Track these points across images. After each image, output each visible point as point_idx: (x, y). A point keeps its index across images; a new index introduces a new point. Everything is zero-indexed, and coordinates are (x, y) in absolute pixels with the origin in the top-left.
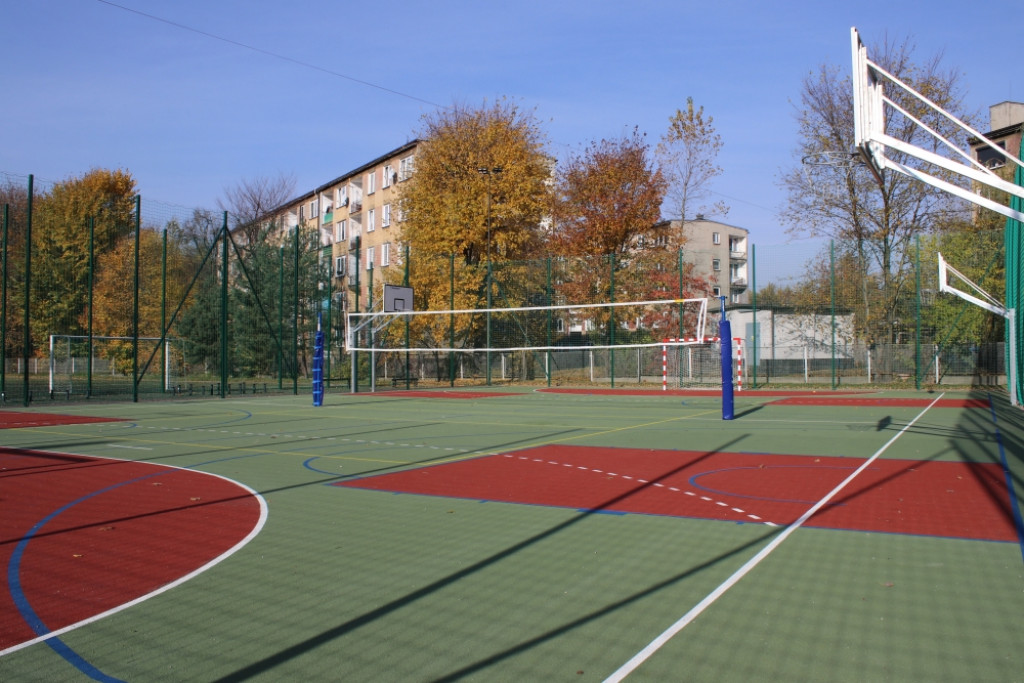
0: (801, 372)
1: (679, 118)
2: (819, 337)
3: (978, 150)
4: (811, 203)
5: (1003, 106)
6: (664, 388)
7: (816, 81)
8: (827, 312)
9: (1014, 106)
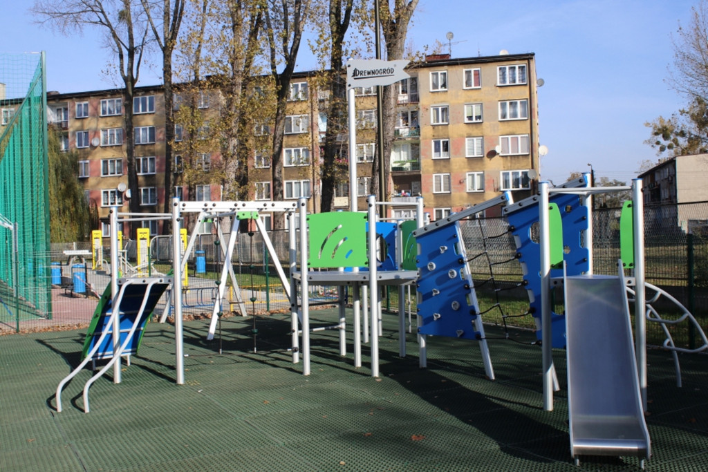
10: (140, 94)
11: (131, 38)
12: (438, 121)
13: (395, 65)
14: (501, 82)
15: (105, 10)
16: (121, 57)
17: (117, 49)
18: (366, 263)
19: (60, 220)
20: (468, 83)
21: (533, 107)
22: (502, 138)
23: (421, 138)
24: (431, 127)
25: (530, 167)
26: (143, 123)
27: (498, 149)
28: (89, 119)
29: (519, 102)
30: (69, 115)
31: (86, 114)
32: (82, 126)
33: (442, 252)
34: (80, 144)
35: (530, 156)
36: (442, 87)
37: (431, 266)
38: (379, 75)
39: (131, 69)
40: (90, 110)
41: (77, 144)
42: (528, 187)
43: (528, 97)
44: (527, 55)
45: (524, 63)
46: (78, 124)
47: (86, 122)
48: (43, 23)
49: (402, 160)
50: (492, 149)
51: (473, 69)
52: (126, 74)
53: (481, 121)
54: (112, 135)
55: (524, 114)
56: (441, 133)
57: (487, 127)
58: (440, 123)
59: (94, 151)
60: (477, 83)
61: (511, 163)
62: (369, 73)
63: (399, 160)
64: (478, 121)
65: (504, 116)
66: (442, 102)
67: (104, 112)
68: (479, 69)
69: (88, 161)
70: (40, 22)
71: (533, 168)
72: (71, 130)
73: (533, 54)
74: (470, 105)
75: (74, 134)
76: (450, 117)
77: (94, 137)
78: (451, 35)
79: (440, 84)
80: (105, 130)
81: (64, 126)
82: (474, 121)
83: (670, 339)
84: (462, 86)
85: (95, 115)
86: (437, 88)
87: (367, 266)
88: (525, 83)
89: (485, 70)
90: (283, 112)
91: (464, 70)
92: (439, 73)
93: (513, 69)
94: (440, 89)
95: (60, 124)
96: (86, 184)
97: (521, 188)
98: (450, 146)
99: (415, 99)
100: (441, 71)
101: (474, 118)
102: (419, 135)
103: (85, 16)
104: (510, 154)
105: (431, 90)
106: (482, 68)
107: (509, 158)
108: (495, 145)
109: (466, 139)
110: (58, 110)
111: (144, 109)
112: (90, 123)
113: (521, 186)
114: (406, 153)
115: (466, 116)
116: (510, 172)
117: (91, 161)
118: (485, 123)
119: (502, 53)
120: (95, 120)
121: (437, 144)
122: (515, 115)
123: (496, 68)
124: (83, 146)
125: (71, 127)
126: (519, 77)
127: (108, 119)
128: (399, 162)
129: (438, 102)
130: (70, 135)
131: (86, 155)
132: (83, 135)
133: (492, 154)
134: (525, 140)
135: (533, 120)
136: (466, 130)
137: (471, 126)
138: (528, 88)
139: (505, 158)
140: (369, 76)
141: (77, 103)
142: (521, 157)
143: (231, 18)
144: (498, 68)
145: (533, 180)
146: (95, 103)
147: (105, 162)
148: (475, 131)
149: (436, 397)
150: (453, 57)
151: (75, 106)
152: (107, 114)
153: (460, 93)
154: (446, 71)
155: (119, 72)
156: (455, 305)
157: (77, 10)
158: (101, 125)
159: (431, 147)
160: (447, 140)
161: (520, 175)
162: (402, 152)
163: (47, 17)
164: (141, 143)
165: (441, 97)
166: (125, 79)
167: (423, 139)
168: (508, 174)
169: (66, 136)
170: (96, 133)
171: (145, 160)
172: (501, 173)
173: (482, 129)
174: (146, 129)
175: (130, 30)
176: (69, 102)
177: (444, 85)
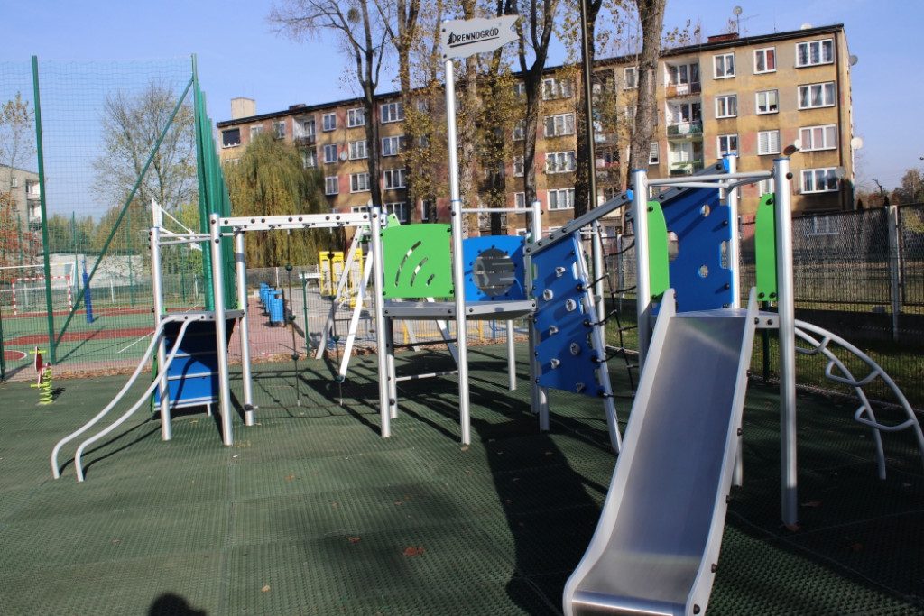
0: (108, 296)
1: (9, 107)
2: (118, 271)
3: (223, 132)
4: (110, 180)
5: (239, 101)
6: (15, 313)
7: (113, 99)
8: (124, 253)
9: (246, 101)
10: (389, 101)
11: (369, 40)
12: (724, 114)
13: (500, 24)
14: (800, 63)
15: (341, 12)
16: (359, 60)
17: (354, 52)
18: (451, 292)
19: (305, 241)
20: (760, 67)
21: (841, 90)
22: (803, 131)
23: (704, 135)
24: (716, 121)
25: (838, 163)
26: (393, 132)
27: (798, 144)
28: (337, 130)
29: (823, 85)
30: (317, 128)
31: (333, 126)
32: (330, 139)
33: (559, 275)
34: (328, 159)
35: (838, 151)
36: (728, 72)
37: (547, 294)
38: (481, 39)
39: (369, 74)
40: (338, 121)
41: (325, 159)
42: (835, 188)
43: (835, 79)
44: (834, 27)
45: (830, 38)
46: (326, 137)
47: (334, 134)
48: (279, 31)
49: (683, 161)
50: (789, 144)
51: (765, 49)
52: (364, 79)
53: (776, 111)
54: (361, 147)
55: (830, 100)
56: (728, 128)
57: (784, 118)
58: (727, 116)
59: (344, 166)
60: (771, 65)
61: (814, 159)
62: (468, 38)
63: (678, 161)
64: (773, 111)
65: (804, 103)
66: (728, 90)
67: (352, 123)
68: (773, 48)
69: (337, 177)
70: (276, 31)
71: (841, 164)
72: (318, 144)
73: (842, 26)
74: (762, 92)
75: (322, 148)
76: (738, 109)
77: (343, 150)
78: (739, 10)
79: (726, 69)
80: (353, 143)
81: (312, 140)
82: (768, 111)
83: (866, 406)
84: (753, 70)
85: (343, 127)
86: (723, 75)
87: (452, 295)
88: (831, 62)
89: (780, 49)
90: (534, 110)
91: (755, 51)
92: (725, 56)
93: (815, 46)
94: (726, 76)
95: (307, 139)
96: (336, 202)
97: (826, 189)
98: (740, 143)
99: (696, 88)
100: (726, 54)
101: (768, 108)
102: (702, 131)
103: (318, 21)
104: (813, 149)
105: (716, 77)
106: (778, 47)
107: (811, 154)
108: (794, 140)
109: (759, 134)
110: (305, 124)
111: (393, 117)
112: (337, 136)
113: (826, 187)
114: (687, 153)
115: (757, 106)
116: (813, 171)
117: (340, 177)
118: (782, 114)
119: (803, 27)
120: (343, 132)
121: (724, 141)
122: (818, 101)
123: (795, 46)
124: (332, 161)
125: (320, 140)
126: (824, 55)
127: (356, 130)
128: (678, 164)
129: (724, 91)
130: (318, 149)
131: (334, 170)
132: (331, 149)
133: (791, 150)
134: (832, 132)
135: (842, 106)
136: (757, 122)
137: (764, 118)
138: (834, 68)
139: (806, 155)
140: (469, 41)
141: (324, 115)
142: (826, 153)
143: (461, 7)
144: (797, 45)
145: (842, 180)
146: (342, 114)
147: (355, 177)
148: (769, 123)
149: (515, 479)
150: (741, 36)
151: (322, 118)
152: (355, 125)
153: (751, 78)
154: (732, 54)
155: (357, 78)
156: (574, 349)
157: (312, 14)
158: (349, 138)
159: (716, 144)
160: (735, 135)
161: (826, 174)
162: (682, 152)
163: (284, 24)
164: (392, 154)
165: (728, 85)
166: (364, 85)
167: (707, 135)
168: (810, 173)
169: (314, 152)
170: (344, 146)
171: (395, 172)
172: (802, 172)
173: (778, 121)
174: (396, 139)
175: (367, 30)
176: (316, 114)
177: (731, 71)
